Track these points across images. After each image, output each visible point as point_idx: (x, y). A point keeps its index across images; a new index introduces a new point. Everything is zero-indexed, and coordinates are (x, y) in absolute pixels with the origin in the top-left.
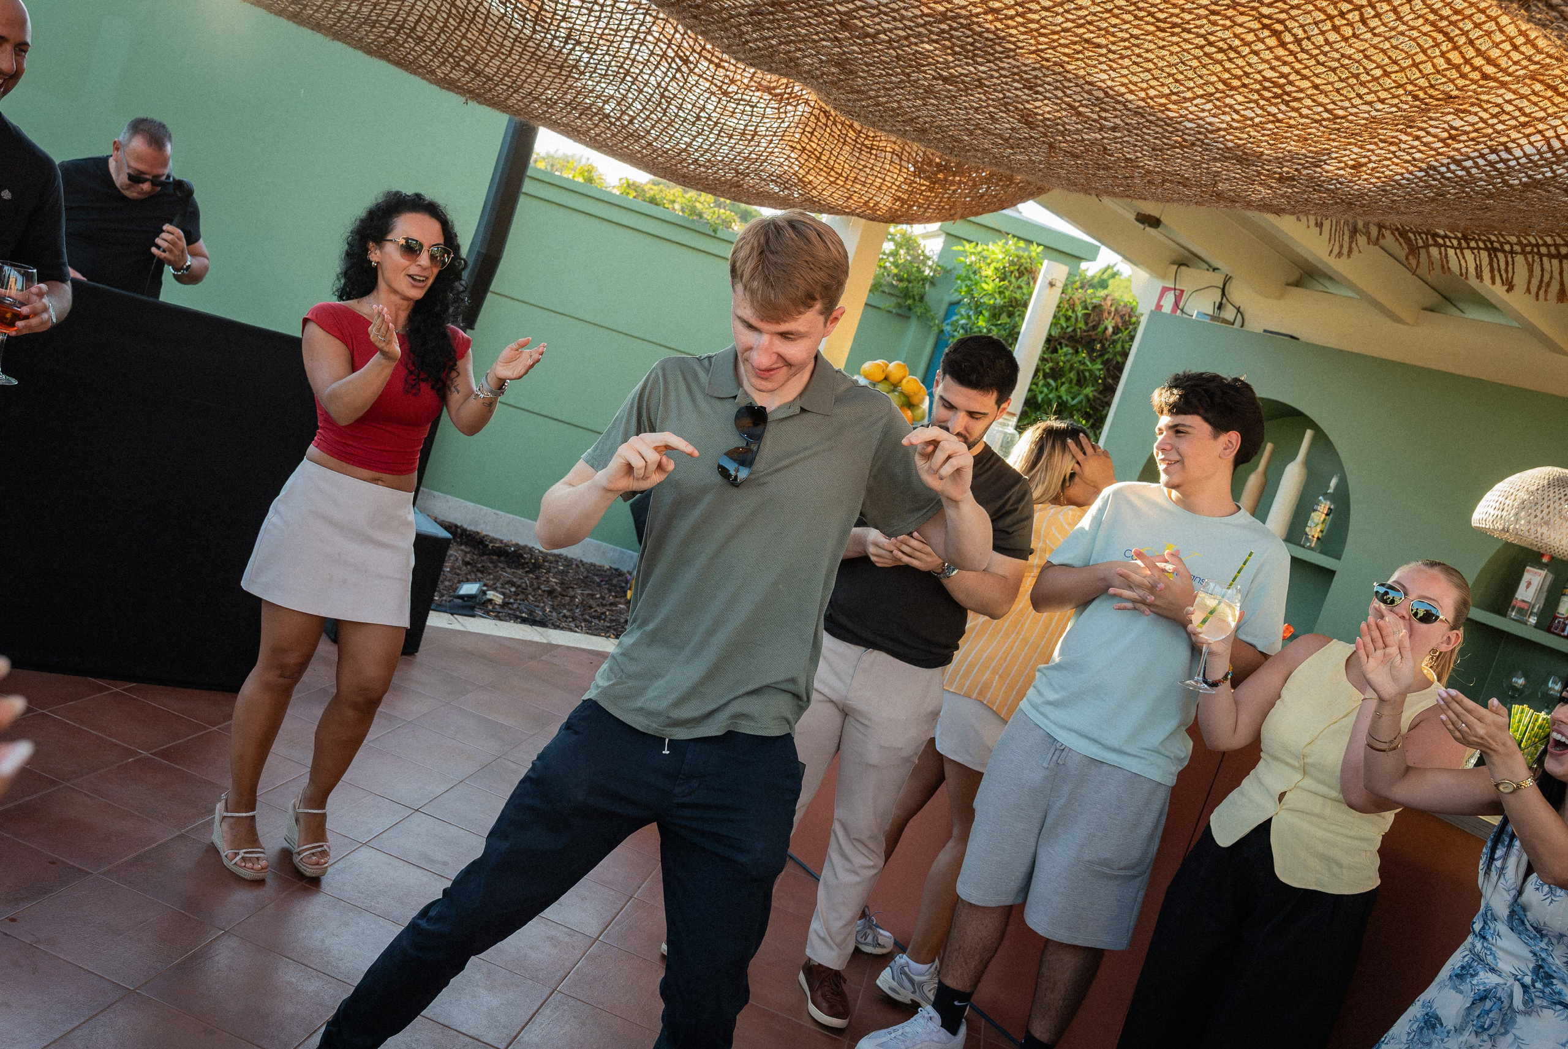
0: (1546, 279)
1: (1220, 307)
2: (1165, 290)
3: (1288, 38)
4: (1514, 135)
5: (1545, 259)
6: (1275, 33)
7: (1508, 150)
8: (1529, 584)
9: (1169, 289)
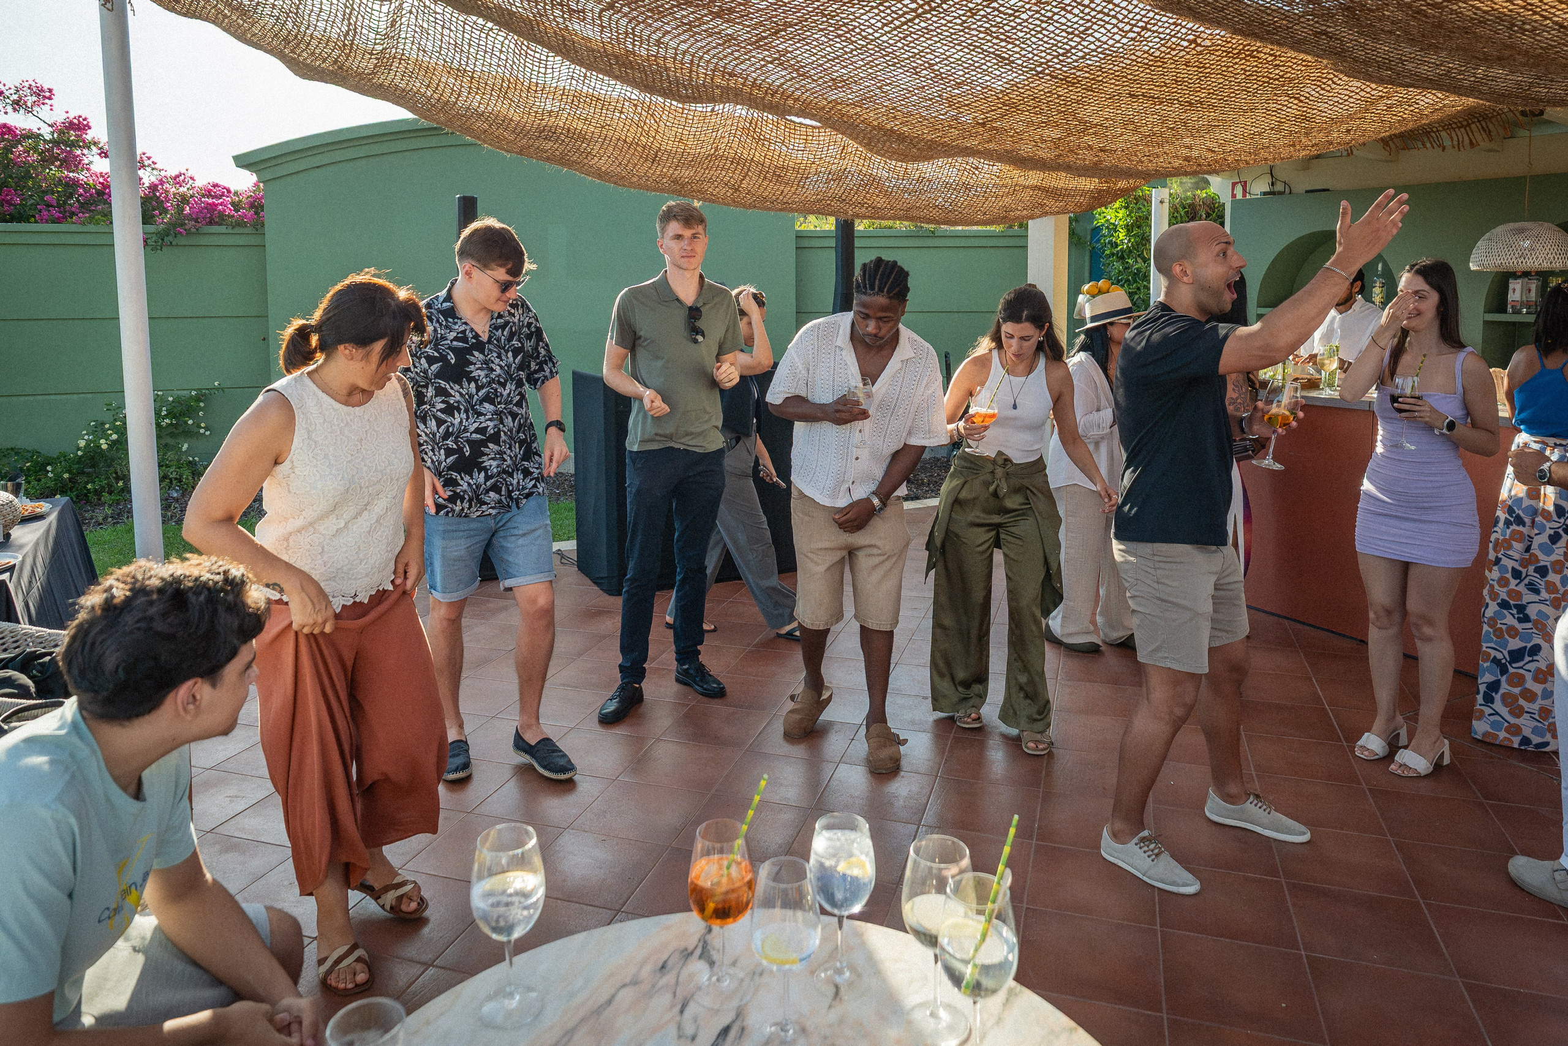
0: (1461, 139)
1: (1273, 184)
2: (1234, 185)
3: (1302, 98)
4: (1417, 97)
5: (1457, 130)
6: (1296, 98)
7: (1417, 104)
8: (1514, 290)
9: (1237, 183)
